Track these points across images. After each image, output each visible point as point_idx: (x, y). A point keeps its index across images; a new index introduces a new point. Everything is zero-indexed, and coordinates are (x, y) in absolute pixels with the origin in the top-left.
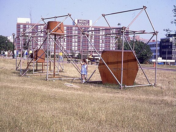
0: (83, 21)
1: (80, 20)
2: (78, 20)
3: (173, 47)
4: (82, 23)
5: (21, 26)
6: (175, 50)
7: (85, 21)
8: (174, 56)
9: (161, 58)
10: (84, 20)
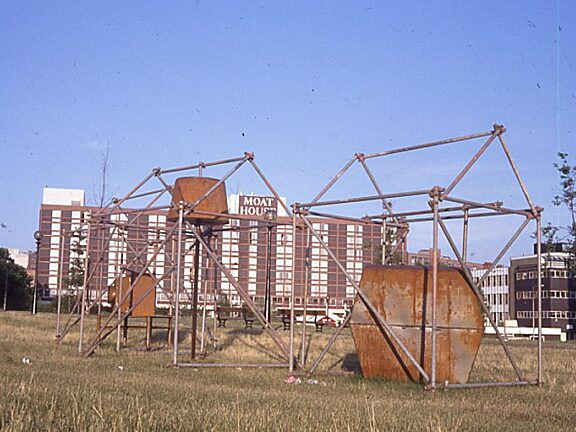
0: (257, 201)
1: (248, 198)
2: (241, 199)
3: (551, 286)
4: (253, 205)
5: (56, 214)
6: (558, 295)
7: (264, 200)
8: (558, 316)
9: (515, 323)
10: (261, 199)
